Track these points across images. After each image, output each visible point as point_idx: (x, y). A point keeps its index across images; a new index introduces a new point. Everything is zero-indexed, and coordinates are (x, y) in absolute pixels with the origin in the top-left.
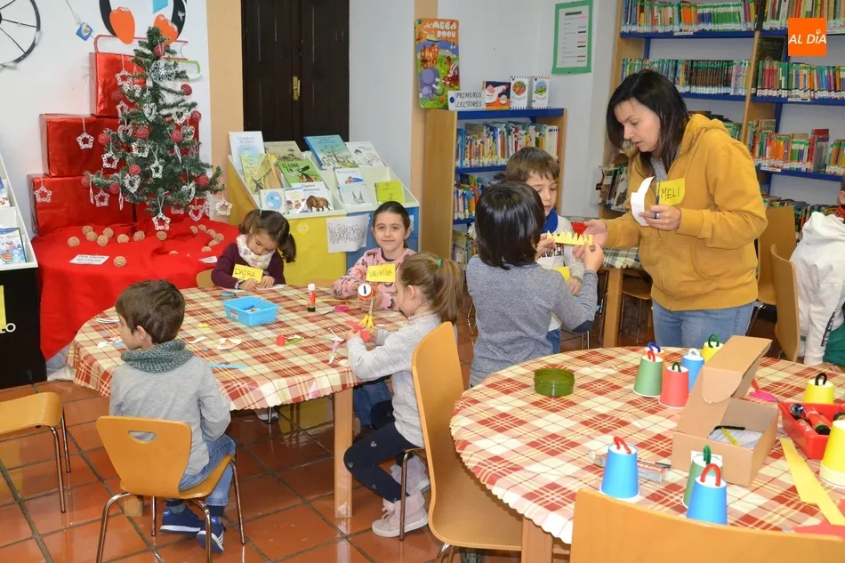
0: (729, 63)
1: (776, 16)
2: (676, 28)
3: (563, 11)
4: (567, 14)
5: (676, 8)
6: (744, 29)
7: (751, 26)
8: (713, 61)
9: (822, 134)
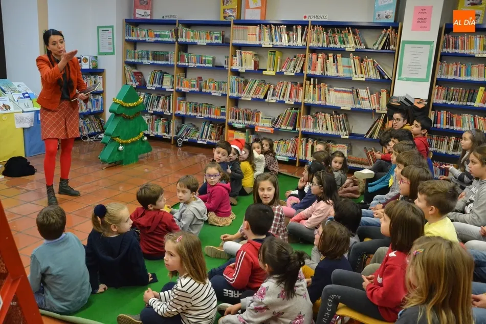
0: (167, 52)
1: (182, 37)
2: (147, 39)
3: (100, 30)
4: (103, 31)
5: (146, 31)
6: (172, 41)
7: (174, 40)
8: (161, 52)
9: (200, 78)
